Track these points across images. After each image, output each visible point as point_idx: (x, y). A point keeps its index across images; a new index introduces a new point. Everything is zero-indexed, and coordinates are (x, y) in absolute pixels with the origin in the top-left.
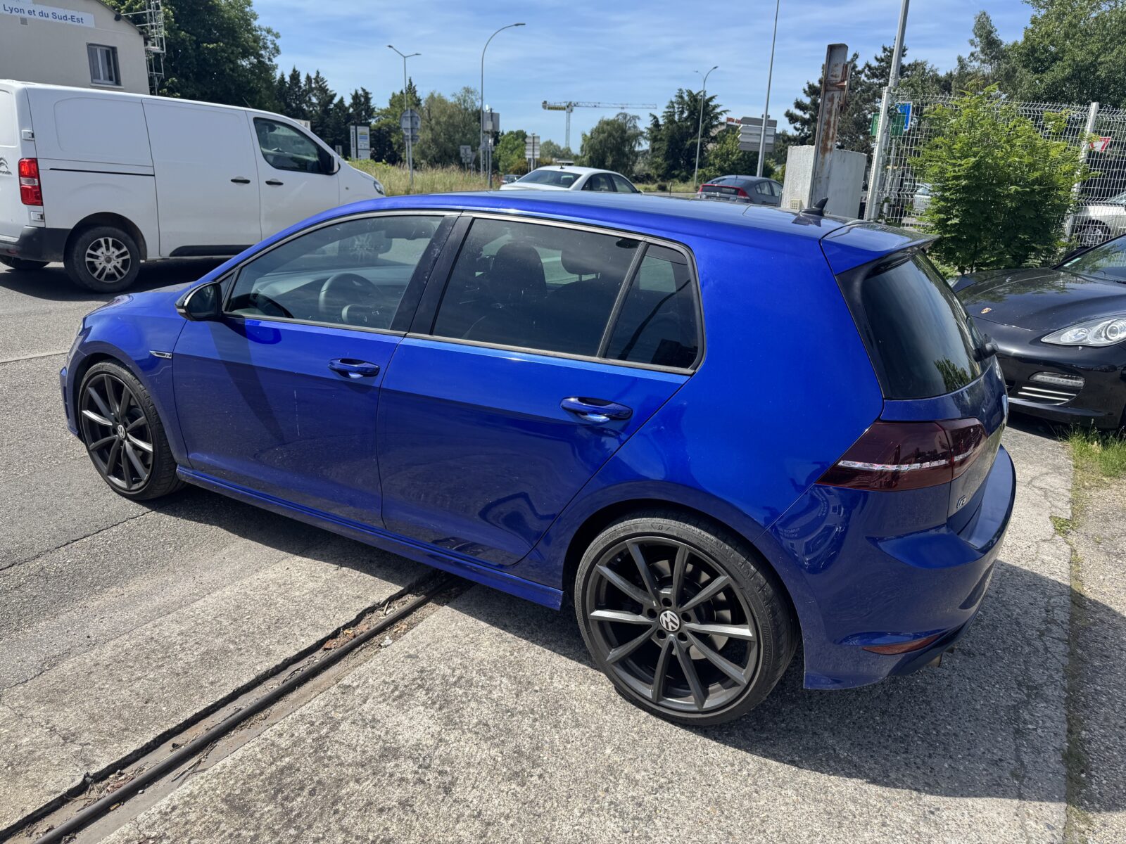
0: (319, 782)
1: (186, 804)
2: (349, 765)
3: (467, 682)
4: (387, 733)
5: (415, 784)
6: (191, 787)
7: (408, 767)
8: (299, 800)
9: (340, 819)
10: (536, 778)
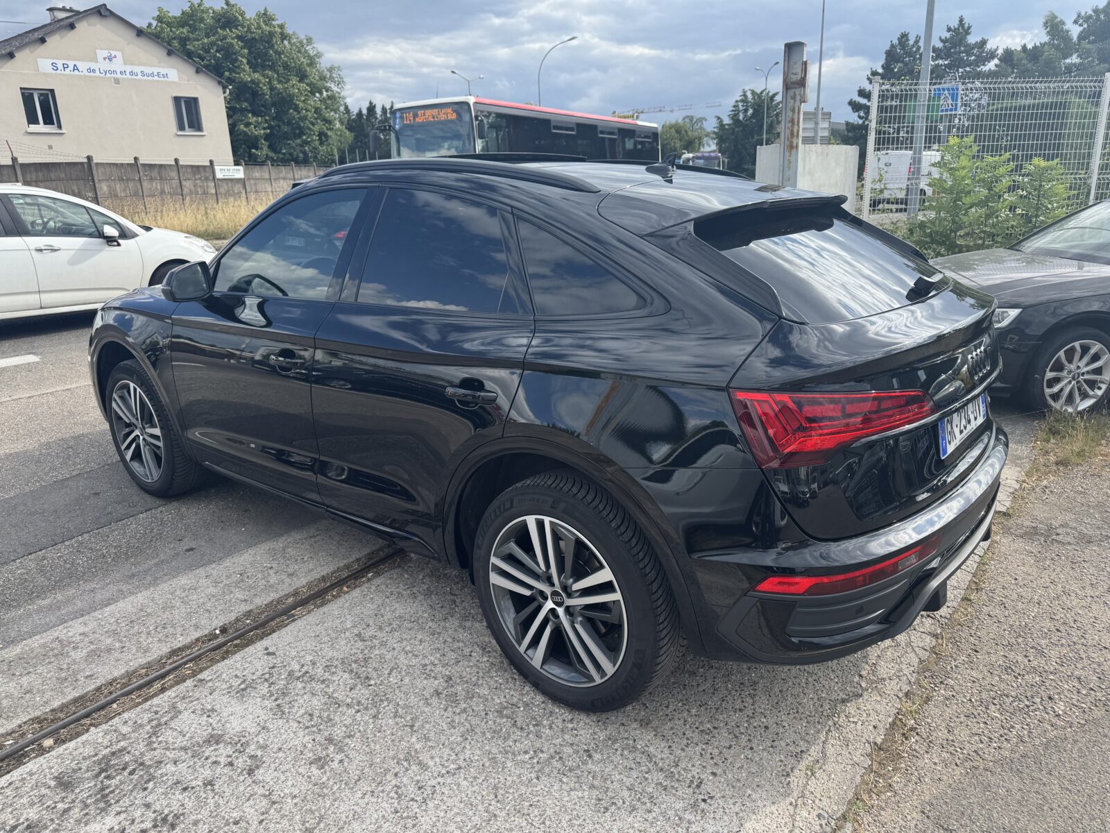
0: (142, 764)
2: (174, 749)
3: (311, 676)
5: (224, 766)
6: (32, 766)
8: (118, 778)
9: (146, 796)
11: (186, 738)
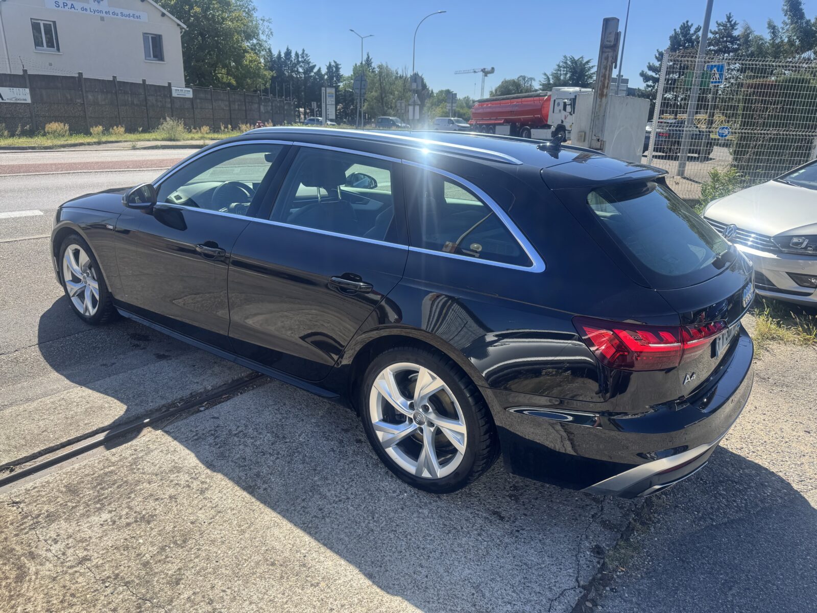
0: (126, 482)
1: (43, 486)
2: (148, 474)
3: (244, 434)
4: (180, 458)
5: (184, 487)
6: (49, 478)
7: (183, 478)
8: (110, 490)
9: (129, 502)
10: (262, 489)
11: (157, 467)
